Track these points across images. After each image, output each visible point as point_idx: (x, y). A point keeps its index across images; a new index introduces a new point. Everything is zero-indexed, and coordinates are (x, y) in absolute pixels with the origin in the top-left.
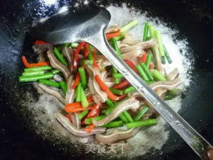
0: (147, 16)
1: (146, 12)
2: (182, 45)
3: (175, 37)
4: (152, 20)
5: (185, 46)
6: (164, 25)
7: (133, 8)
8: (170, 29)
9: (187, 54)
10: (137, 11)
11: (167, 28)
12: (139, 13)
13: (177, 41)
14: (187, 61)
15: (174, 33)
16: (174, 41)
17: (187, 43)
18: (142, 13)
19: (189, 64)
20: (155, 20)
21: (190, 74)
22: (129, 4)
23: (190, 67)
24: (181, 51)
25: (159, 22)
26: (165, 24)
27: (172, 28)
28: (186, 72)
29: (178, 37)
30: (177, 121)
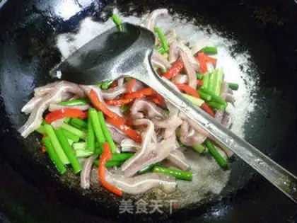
0: (196, 24)
1: (194, 19)
2: (243, 59)
3: (233, 50)
4: (202, 29)
5: (246, 61)
6: (217, 34)
7: (177, 15)
8: (226, 39)
9: (250, 71)
10: (181, 19)
11: (223, 39)
12: (185, 21)
13: (235, 54)
14: (250, 80)
15: (231, 45)
16: (232, 55)
17: (249, 56)
18: (188, 20)
19: (253, 83)
20: (206, 28)
21: (254, 96)
22: (171, 10)
23: (255, 87)
24: (242, 68)
25: (211, 31)
26: (220, 33)
27: (229, 38)
28: (249, 94)
29: (237, 50)
30: (259, 160)
